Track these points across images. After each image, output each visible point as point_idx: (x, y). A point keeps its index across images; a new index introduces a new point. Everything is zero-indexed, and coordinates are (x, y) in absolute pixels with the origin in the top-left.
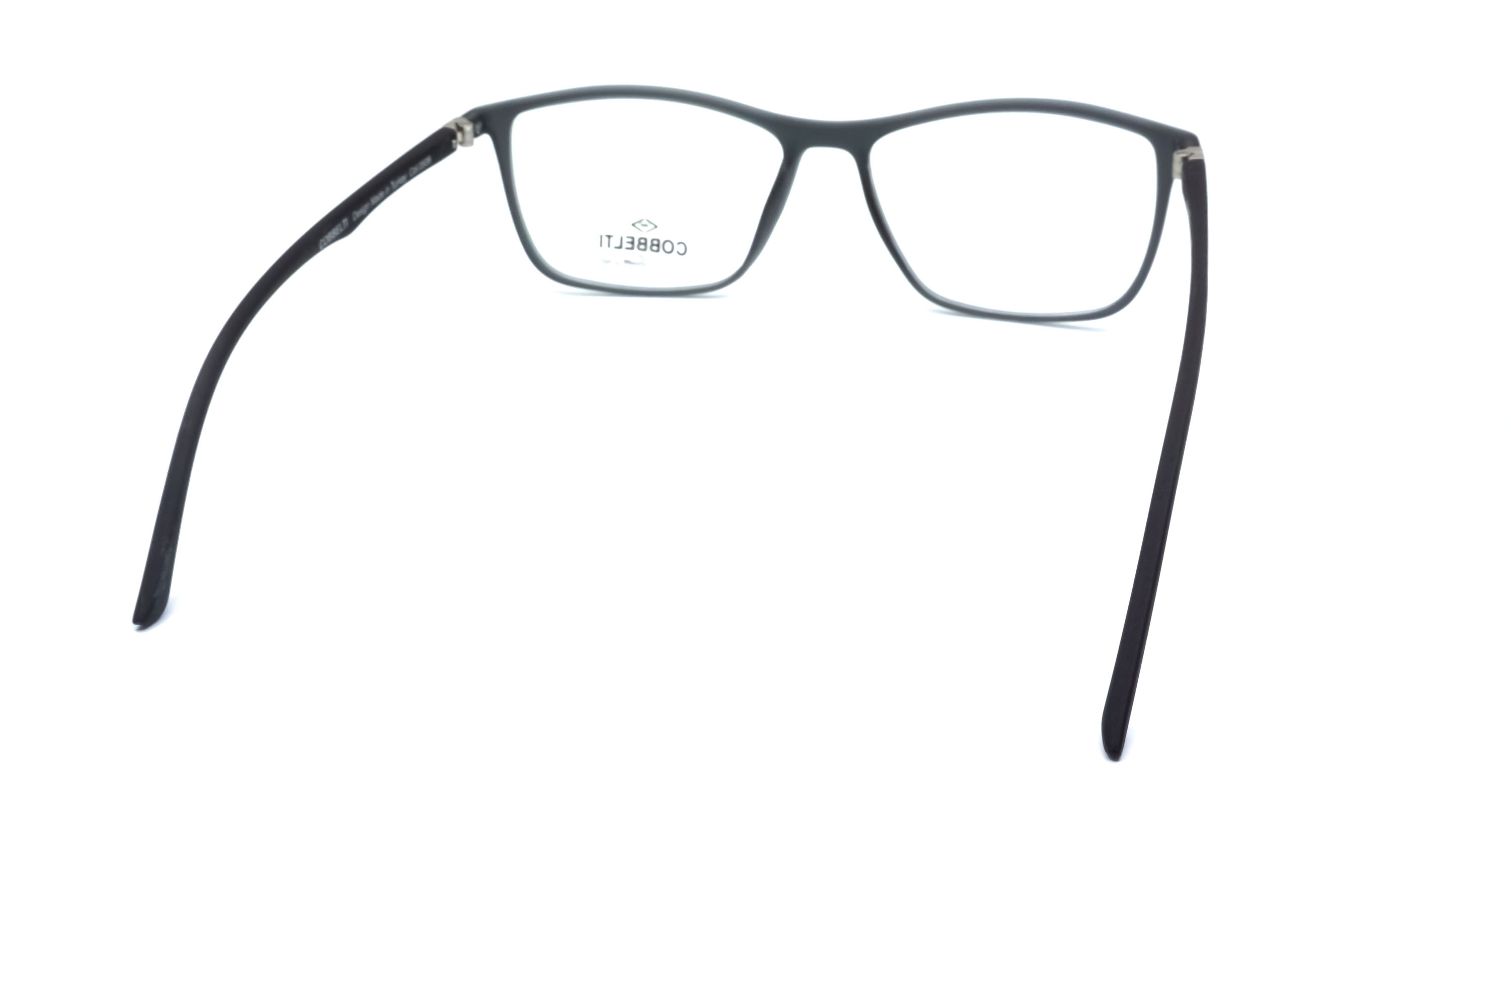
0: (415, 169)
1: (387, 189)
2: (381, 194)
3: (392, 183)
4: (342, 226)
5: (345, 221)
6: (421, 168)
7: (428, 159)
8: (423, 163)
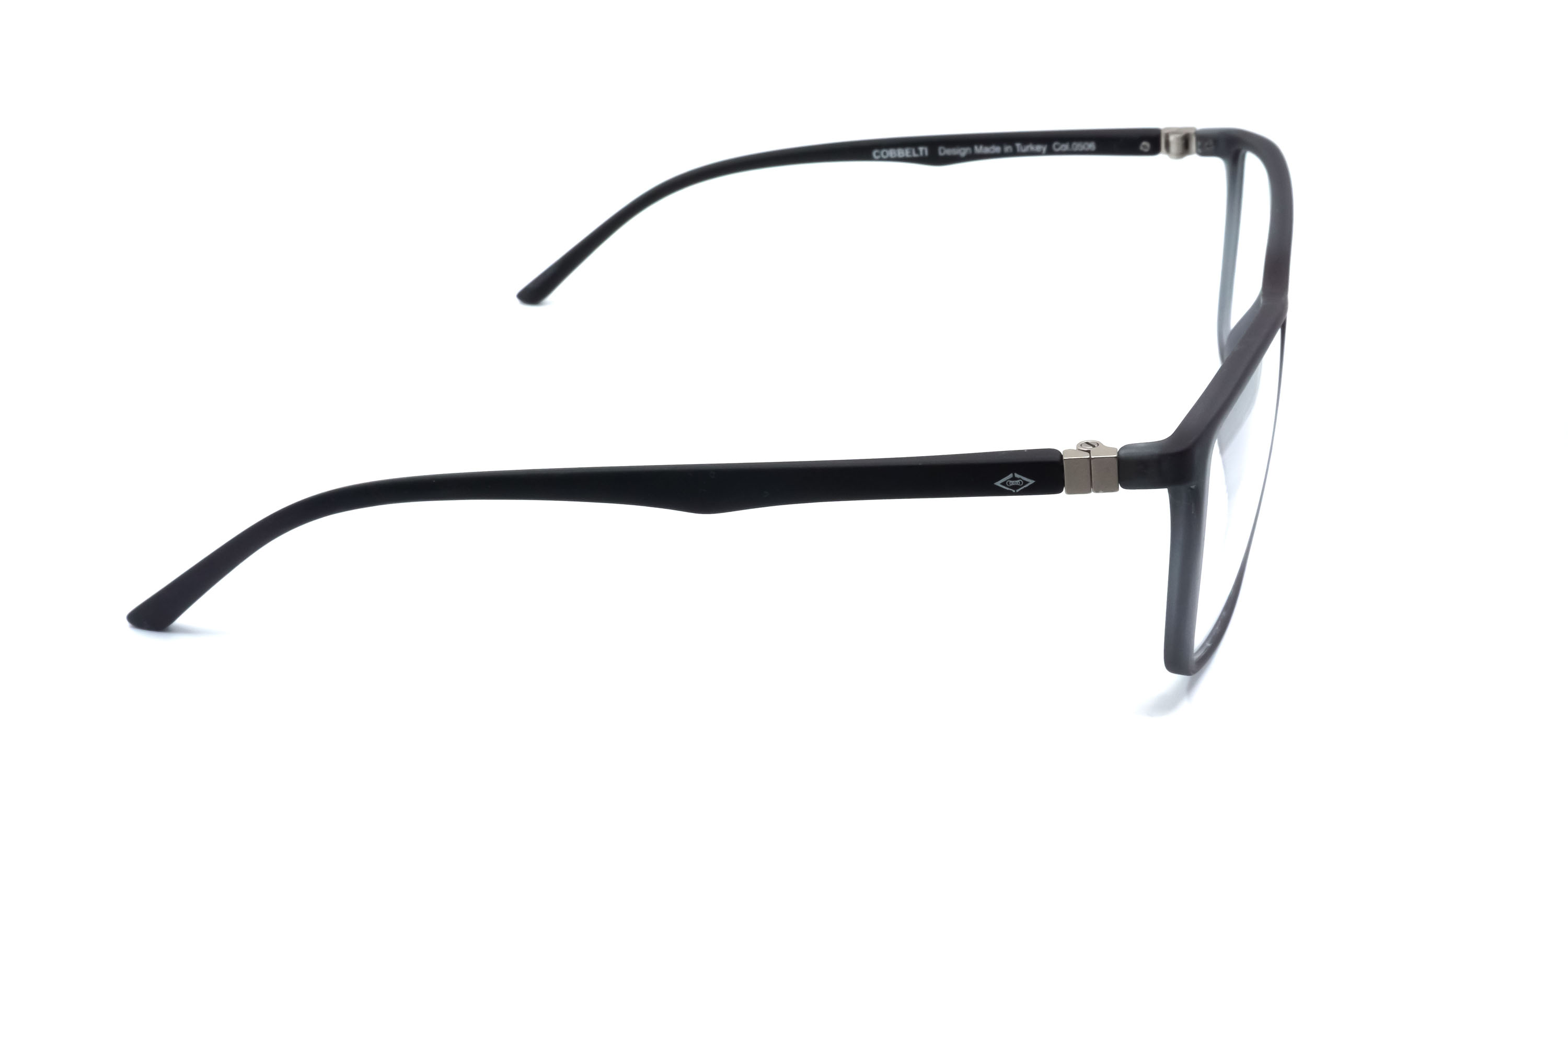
0: (1065, 147)
1: (1008, 148)
2: (997, 149)
3: (1018, 145)
4: (917, 152)
5: (923, 150)
6: (1076, 149)
7: (1091, 146)
8: (1078, 146)
